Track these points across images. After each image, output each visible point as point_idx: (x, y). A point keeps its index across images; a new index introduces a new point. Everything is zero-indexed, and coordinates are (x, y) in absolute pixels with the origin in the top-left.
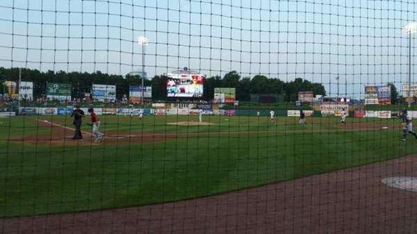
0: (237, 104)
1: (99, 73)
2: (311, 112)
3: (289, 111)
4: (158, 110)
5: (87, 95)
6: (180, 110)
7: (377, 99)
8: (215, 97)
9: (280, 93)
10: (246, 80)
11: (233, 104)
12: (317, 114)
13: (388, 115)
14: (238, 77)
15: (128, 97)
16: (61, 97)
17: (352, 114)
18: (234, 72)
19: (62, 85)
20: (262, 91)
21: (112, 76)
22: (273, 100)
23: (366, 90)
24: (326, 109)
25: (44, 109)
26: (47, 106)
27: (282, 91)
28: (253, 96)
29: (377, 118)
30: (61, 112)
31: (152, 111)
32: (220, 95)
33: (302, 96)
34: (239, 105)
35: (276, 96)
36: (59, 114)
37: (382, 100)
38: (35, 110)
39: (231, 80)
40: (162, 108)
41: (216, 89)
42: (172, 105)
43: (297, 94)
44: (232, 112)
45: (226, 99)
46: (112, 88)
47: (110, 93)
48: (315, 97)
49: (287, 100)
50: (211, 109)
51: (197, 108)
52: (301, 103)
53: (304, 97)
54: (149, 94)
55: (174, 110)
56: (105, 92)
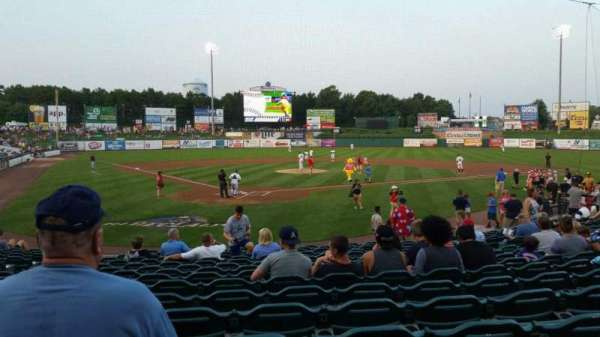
0: (338, 131)
1: (151, 90)
2: (435, 141)
3: (405, 140)
4: (235, 142)
5: (139, 122)
6: (263, 141)
7: (519, 123)
8: (308, 122)
9: (394, 115)
10: (349, 97)
11: (332, 130)
12: (442, 143)
13: (531, 144)
14: (337, 93)
15: (192, 124)
16: (104, 124)
17: (486, 143)
18: (333, 87)
19: (104, 109)
20: (370, 113)
21: (169, 94)
22: (384, 125)
23: (505, 111)
24: (454, 137)
25: (87, 143)
26: (91, 139)
27: (398, 113)
28: (357, 120)
29: (518, 148)
30: (110, 146)
31: (226, 143)
32: (314, 119)
33: (422, 118)
34: (341, 132)
35: (389, 119)
36: (107, 150)
37: (527, 123)
38: (76, 145)
39: (329, 98)
40: (240, 138)
41: (309, 111)
42: (253, 134)
43: (416, 115)
44: (331, 141)
45: (322, 123)
46: (171, 112)
47: (168, 119)
48: (439, 119)
49: (404, 124)
50: (304, 139)
51: (285, 137)
52: (422, 128)
53: (425, 121)
54: (220, 119)
55: (256, 141)
56: (161, 117)
